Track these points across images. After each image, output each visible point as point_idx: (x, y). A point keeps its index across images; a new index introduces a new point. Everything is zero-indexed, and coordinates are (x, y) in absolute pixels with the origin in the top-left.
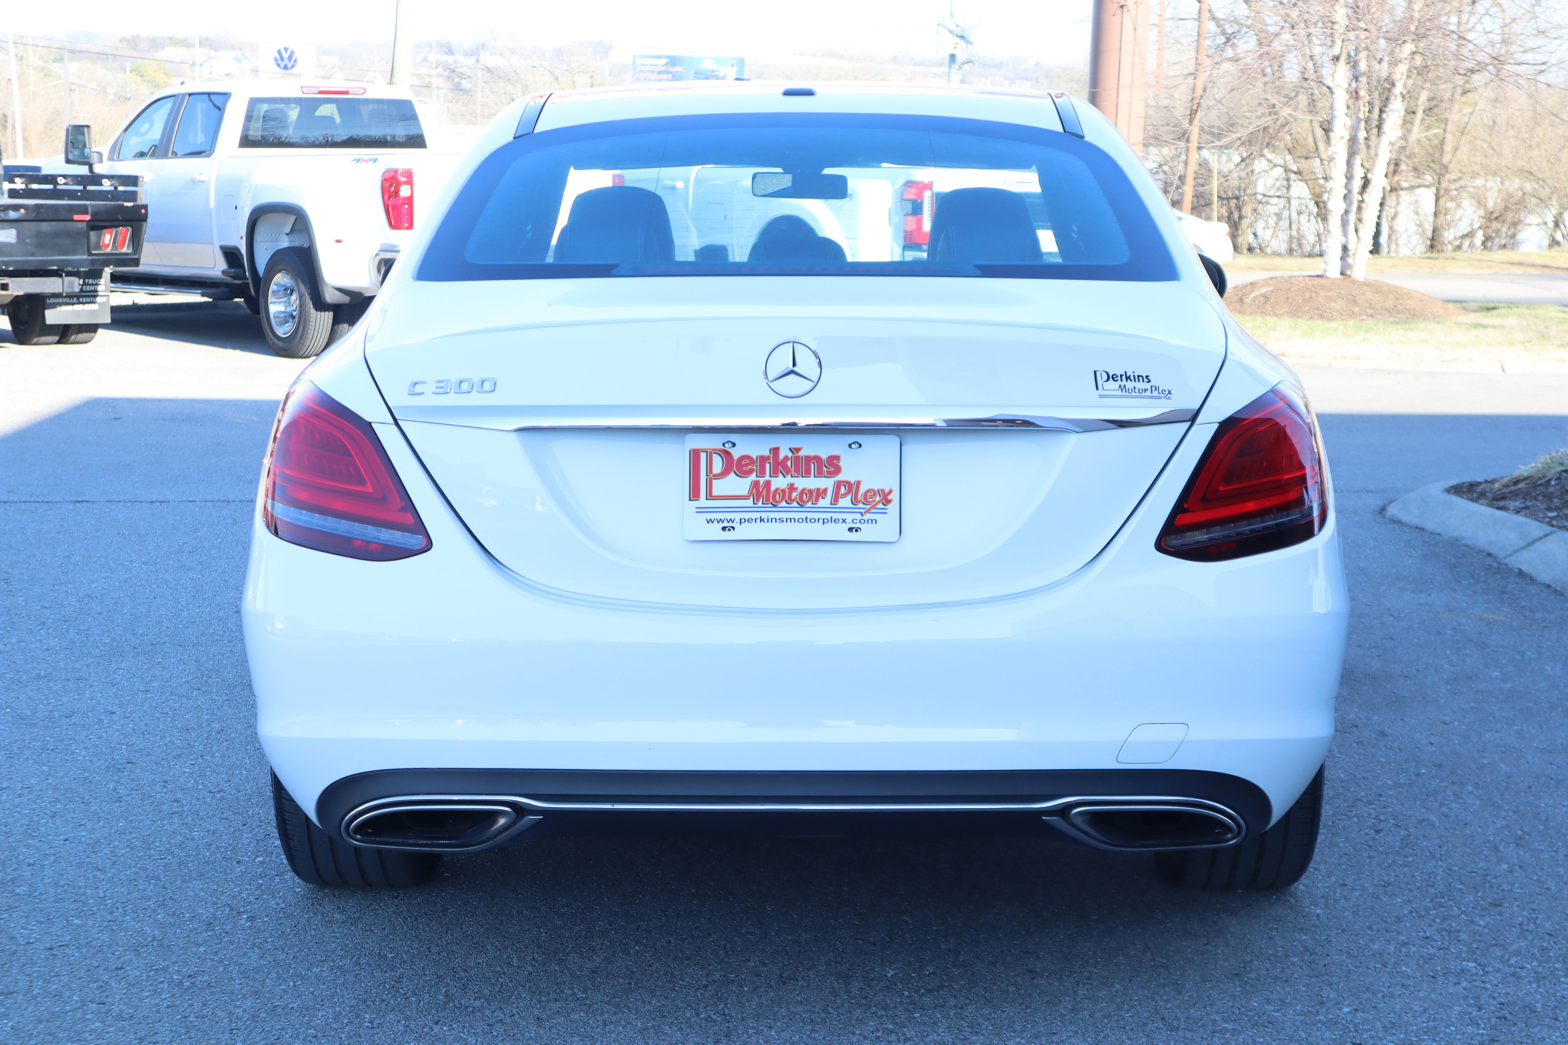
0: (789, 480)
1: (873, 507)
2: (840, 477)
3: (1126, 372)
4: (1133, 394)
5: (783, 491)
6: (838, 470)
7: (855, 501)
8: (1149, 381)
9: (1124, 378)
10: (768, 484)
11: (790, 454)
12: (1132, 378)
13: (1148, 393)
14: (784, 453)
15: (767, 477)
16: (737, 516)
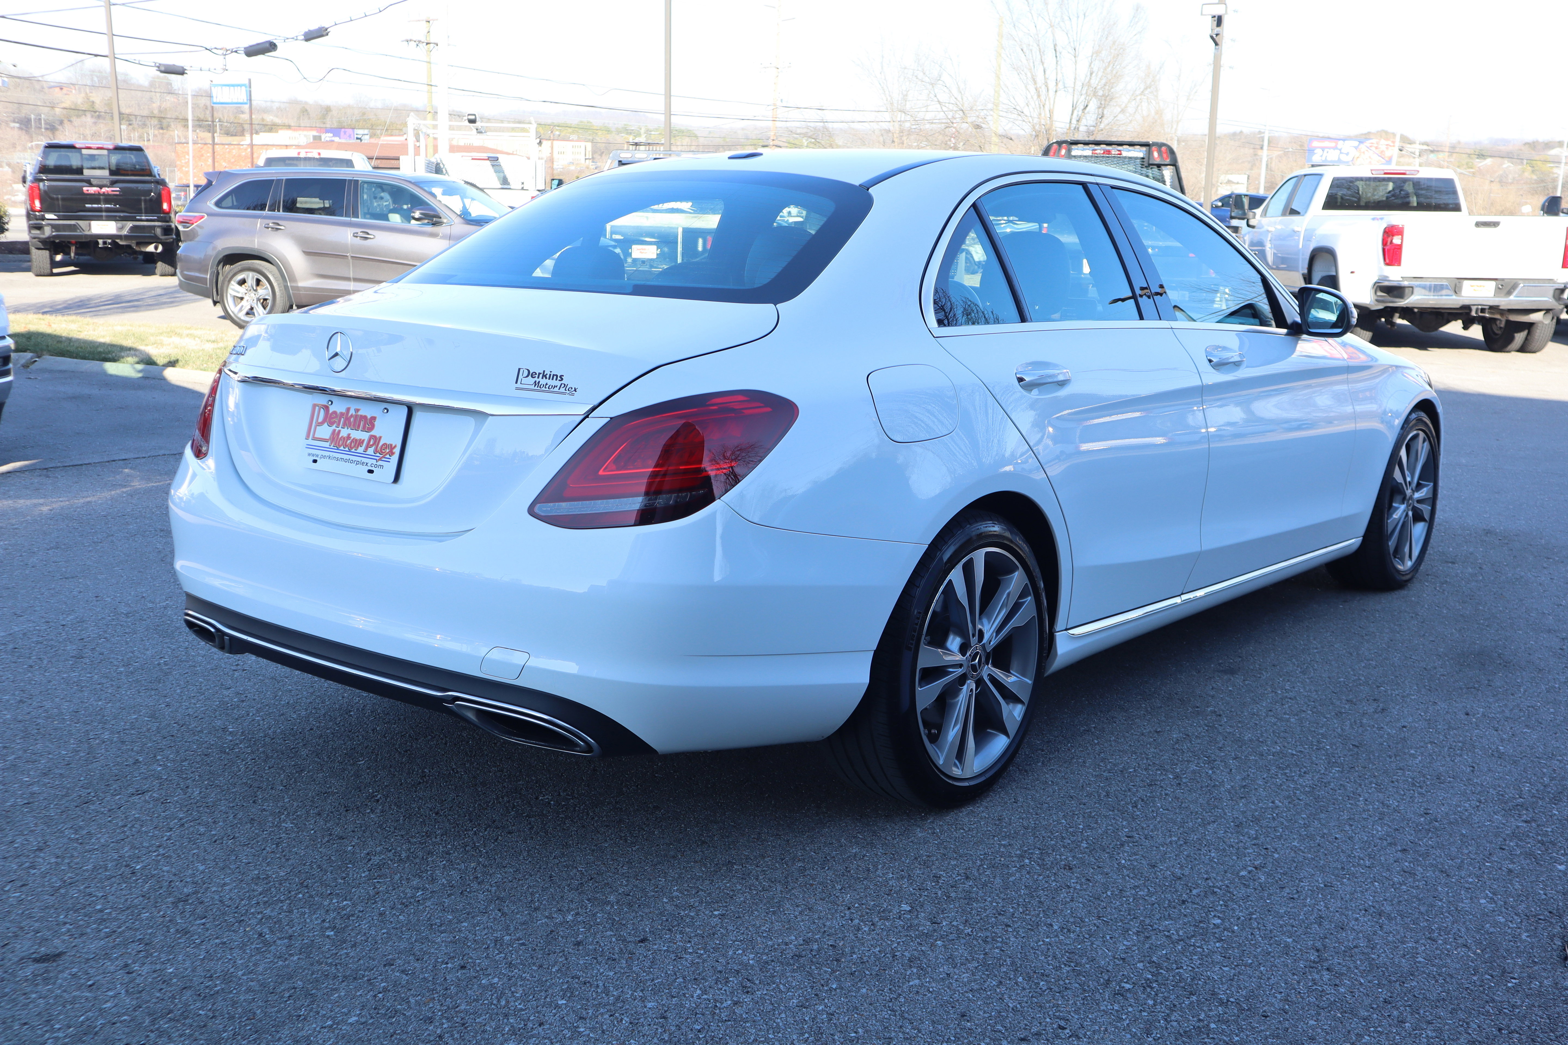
0: (350, 431)
1: (384, 457)
2: (373, 433)
3: (544, 371)
4: (544, 389)
5: (344, 438)
6: (372, 428)
7: (376, 451)
8: (562, 379)
9: (541, 376)
10: (339, 431)
11: (354, 413)
12: (548, 376)
13: (556, 389)
14: (352, 412)
15: (340, 428)
16: (320, 453)
